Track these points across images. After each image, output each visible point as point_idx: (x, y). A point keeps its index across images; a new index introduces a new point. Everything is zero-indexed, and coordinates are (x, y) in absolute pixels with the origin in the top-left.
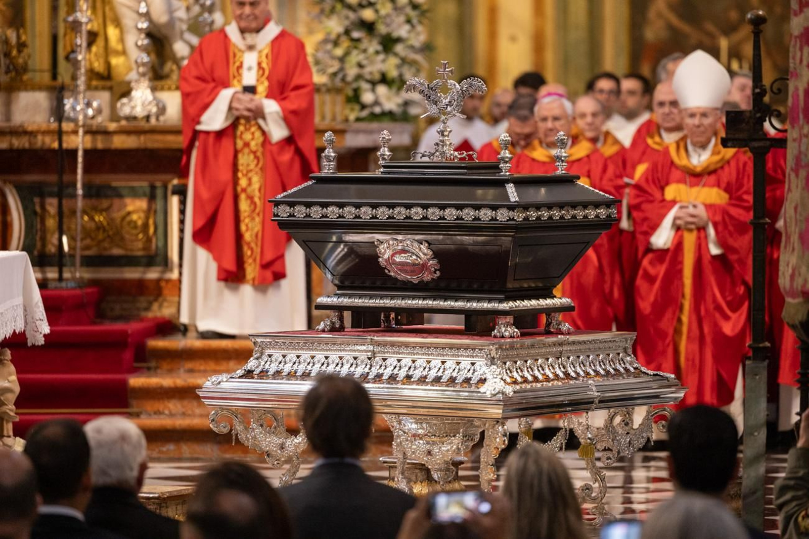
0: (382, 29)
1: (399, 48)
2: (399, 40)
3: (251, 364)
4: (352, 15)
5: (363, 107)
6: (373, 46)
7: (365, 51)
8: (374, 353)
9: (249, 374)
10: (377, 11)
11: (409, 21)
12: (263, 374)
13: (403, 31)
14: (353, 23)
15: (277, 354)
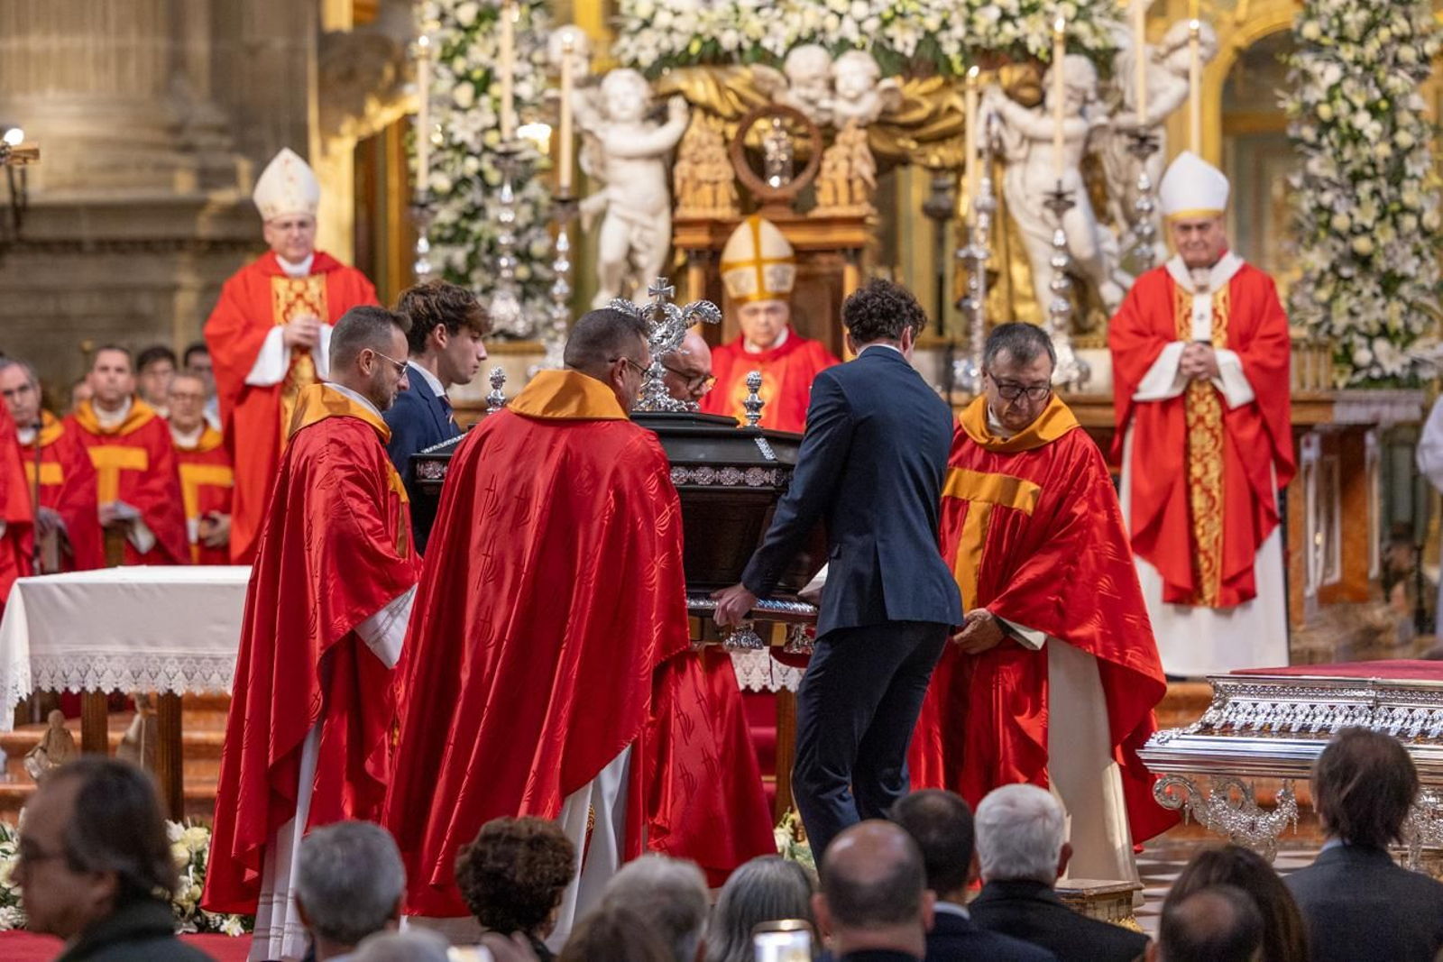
0: (1382, 264)
1: (1405, 290)
2: (1404, 278)
3: (1211, 715)
4: (1340, 246)
5: (1356, 369)
6: (1370, 287)
7: (1359, 293)
8: (1377, 700)
9: (1207, 729)
10: (1374, 240)
11: (1418, 253)
12: (1227, 728)
13: (1410, 267)
14: (1342, 256)
15: (1245, 702)
